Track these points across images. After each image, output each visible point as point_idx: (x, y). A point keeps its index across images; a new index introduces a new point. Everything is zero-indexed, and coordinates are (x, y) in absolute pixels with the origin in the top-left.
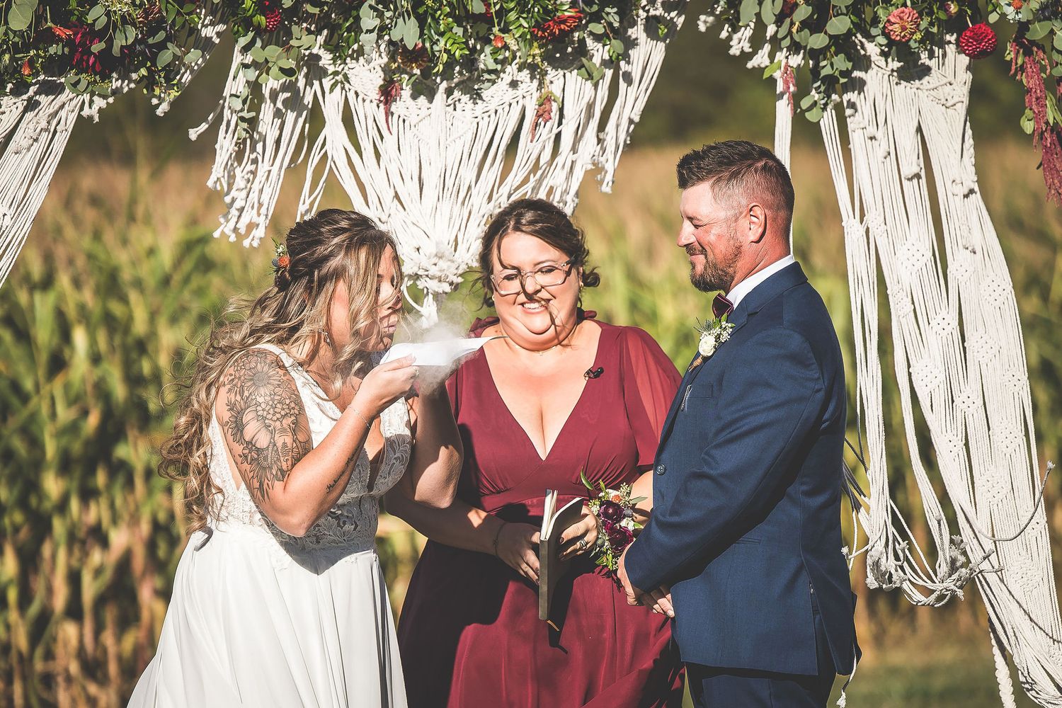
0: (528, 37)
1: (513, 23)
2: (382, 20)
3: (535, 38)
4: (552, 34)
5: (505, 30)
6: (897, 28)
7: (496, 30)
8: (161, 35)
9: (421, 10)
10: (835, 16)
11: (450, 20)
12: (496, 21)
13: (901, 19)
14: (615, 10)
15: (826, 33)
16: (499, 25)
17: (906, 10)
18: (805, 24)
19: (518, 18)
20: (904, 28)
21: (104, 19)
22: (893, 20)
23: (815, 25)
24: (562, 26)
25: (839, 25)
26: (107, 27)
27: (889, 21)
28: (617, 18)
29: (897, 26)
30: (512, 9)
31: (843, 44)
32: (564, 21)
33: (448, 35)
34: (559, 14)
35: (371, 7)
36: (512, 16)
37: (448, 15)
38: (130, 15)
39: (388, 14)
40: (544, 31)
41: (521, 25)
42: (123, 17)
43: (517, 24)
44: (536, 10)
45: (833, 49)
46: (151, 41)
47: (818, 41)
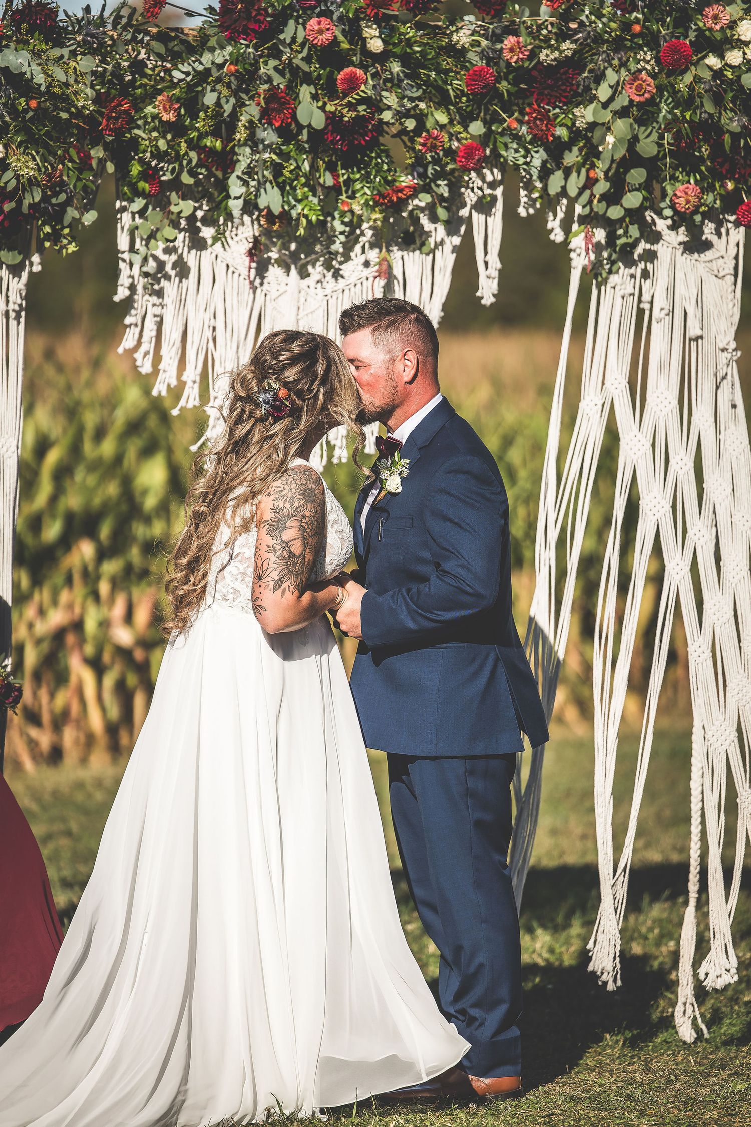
0: (371, 203)
1: (358, 191)
2: (248, 189)
3: (376, 204)
4: (391, 201)
5: (353, 197)
6: (682, 201)
7: (344, 197)
8: (63, 197)
9: (281, 180)
10: (630, 191)
11: (306, 189)
12: (344, 189)
13: (686, 193)
14: (445, 182)
15: (622, 206)
16: (347, 192)
17: (691, 187)
18: (604, 197)
19: (362, 188)
20: (688, 202)
21: (13, 182)
22: (679, 194)
23: (612, 198)
24: (400, 195)
25: (633, 200)
26: (16, 189)
27: (675, 195)
28: (446, 189)
29: (682, 199)
30: (358, 180)
31: (635, 215)
32: (401, 190)
33: (305, 202)
34: (397, 184)
35: (238, 177)
36: (358, 186)
37: (304, 185)
38: (35, 178)
39: (253, 183)
40: (384, 198)
41: (365, 194)
42: (29, 180)
43: (362, 192)
44: (377, 180)
45: (627, 220)
46: (54, 201)
47: (615, 213)
